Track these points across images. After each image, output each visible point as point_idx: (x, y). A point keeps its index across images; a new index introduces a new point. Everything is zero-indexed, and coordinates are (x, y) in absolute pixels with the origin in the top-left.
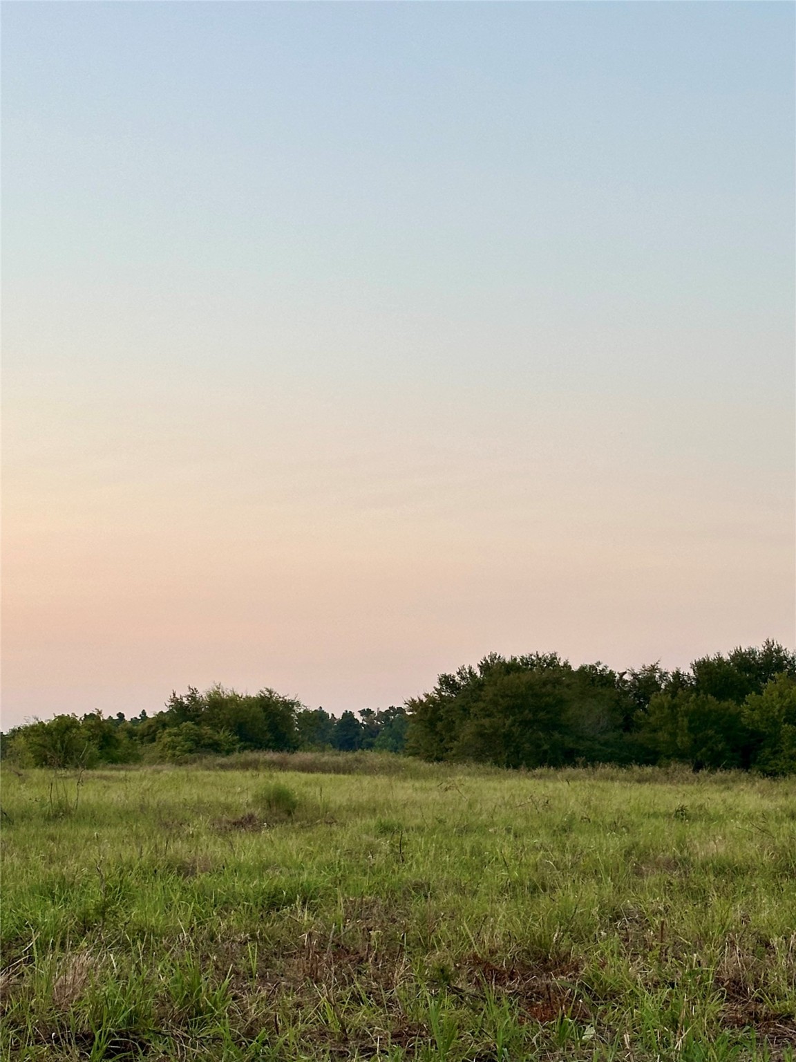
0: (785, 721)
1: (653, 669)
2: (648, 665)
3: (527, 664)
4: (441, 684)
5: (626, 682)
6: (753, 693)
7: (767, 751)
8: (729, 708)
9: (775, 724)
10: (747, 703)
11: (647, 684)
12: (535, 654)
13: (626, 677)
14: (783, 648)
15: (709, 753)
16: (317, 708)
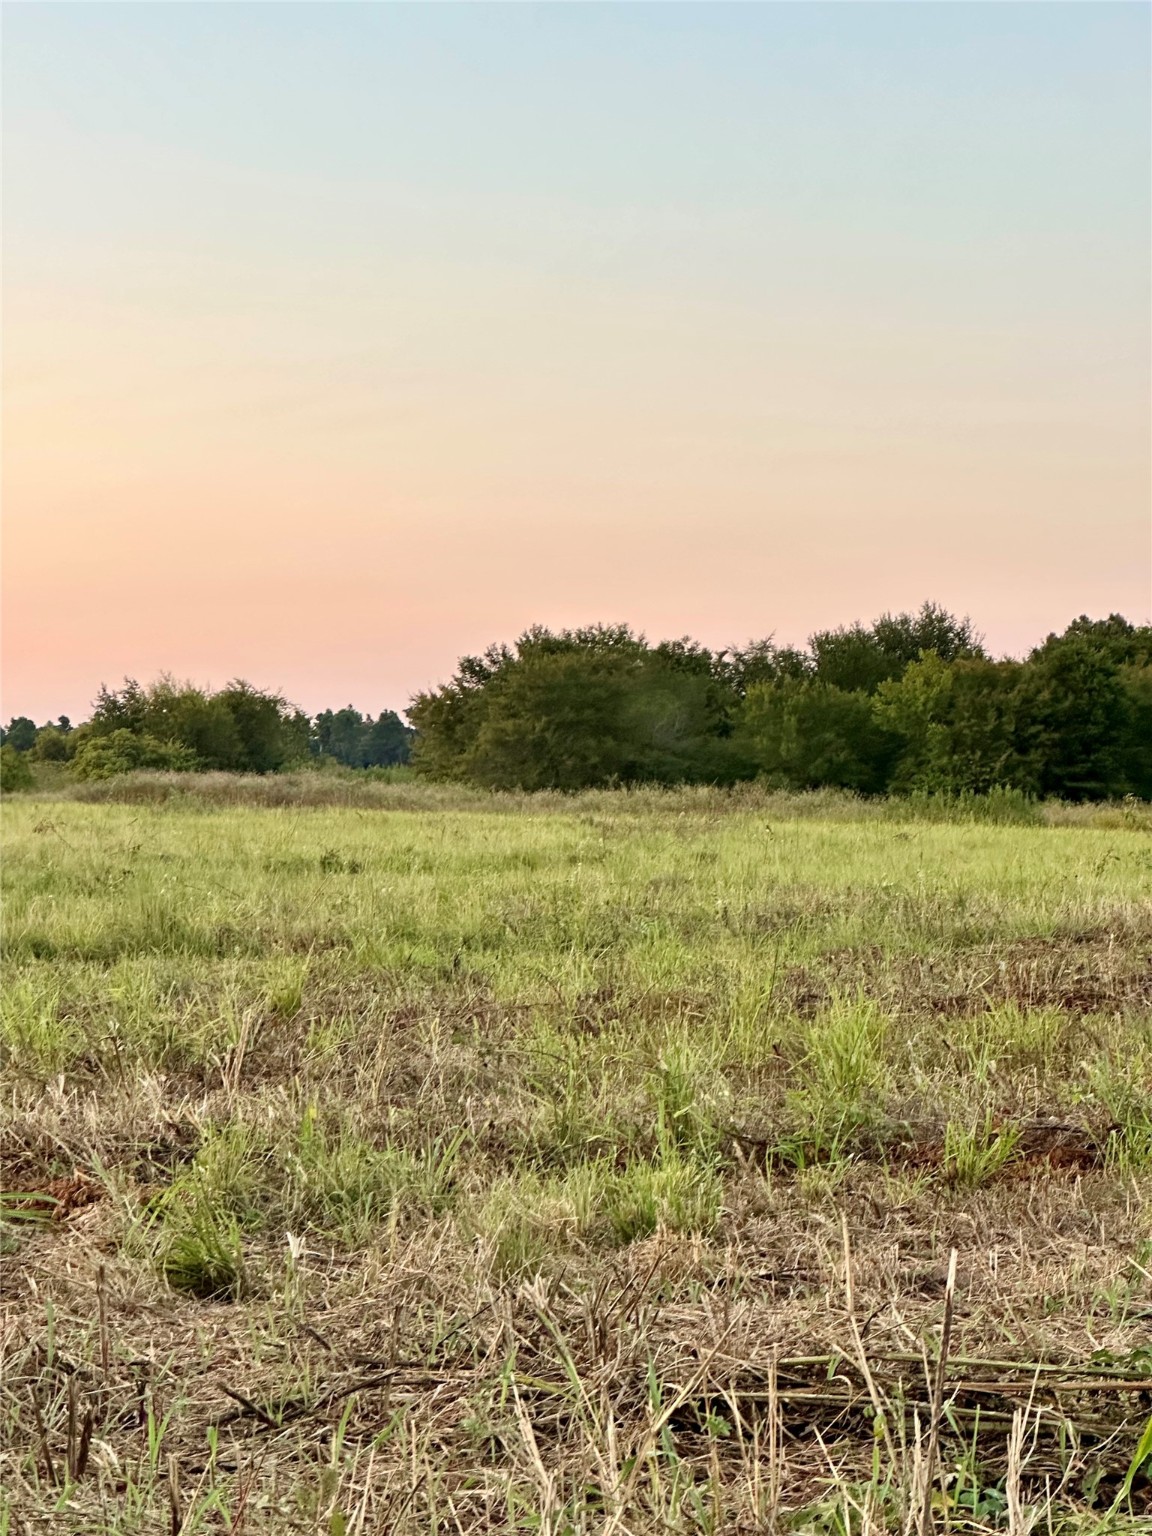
0: (933, 719)
1: (764, 647)
2: (758, 640)
3: (585, 641)
4: (463, 671)
5: (728, 664)
6: (889, 679)
7: (910, 760)
8: (857, 700)
9: (919, 722)
10: (880, 695)
11: (756, 667)
12: (596, 626)
13: (727, 659)
14: (949, 615)
15: (827, 765)
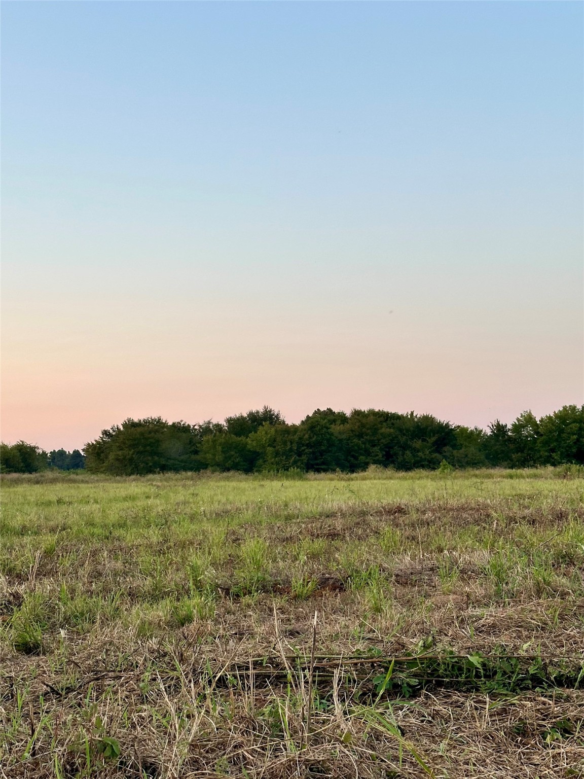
0: (269, 446)
1: (209, 423)
2: (207, 420)
3: (146, 423)
4: (103, 435)
5: (197, 429)
6: (253, 432)
7: (261, 461)
8: (242, 440)
9: (264, 447)
10: (250, 438)
11: (206, 430)
12: (150, 417)
13: (196, 427)
14: (273, 410)
15: (232, 463)
16: (60, 449)
